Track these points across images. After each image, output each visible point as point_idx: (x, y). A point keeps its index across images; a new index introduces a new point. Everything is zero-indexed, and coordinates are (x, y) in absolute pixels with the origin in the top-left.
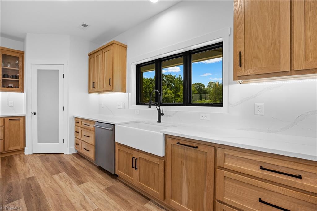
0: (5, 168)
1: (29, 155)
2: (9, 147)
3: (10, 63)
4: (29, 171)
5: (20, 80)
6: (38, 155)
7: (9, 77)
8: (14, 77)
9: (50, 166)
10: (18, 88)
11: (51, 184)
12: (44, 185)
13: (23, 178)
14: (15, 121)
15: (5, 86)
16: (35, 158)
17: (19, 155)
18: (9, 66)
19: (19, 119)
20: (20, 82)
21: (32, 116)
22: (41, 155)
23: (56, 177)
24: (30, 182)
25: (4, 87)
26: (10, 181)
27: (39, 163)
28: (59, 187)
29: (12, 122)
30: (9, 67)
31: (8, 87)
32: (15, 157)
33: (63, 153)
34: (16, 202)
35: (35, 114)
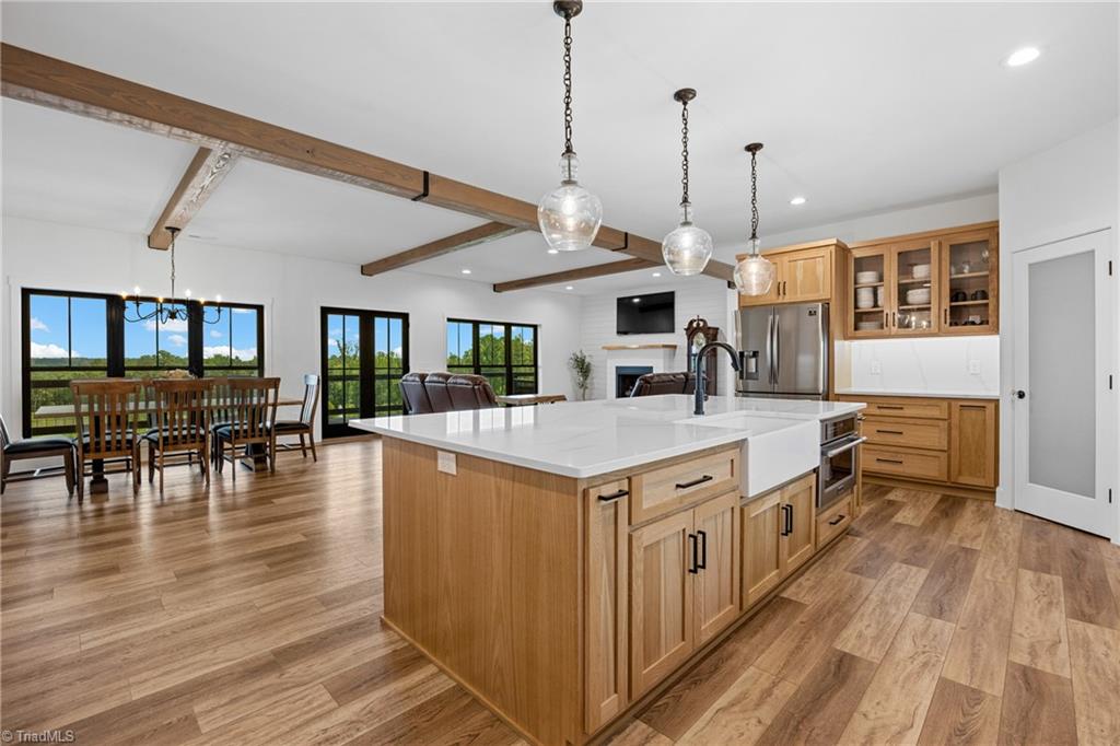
0: (936, 514)
1: (1003, 510)
2: (960, 473)
3: (968, 263)
4: (976, 537)
5: (991, 300)
6: (1028, 517)
7: (968, 297)
8: (979, 295)
9: (1034, 549)
10: (987, 323)
11: (1000, 580)
12: (983, 574)
13: (956, 543)
14: (973, 412)
15: (958, 321)
16: (1012, 520)
17: (982, 501)
18: (967, 268)
19: (984, 407)
20: (991, 307)
21: (1013, 401)
22: (1036, 519)
23: (1028, 576)
24: (962, 555)
25: (956, 324)
26: (929, 537)
27: (1011, 533)
28: (1013, 593)
29: (967, 413)
30: (967, 273)
31: (966, 324)
32: (969, 503)
33: (1109, 540)
34: (914, 569)
35: (1021, 395)
